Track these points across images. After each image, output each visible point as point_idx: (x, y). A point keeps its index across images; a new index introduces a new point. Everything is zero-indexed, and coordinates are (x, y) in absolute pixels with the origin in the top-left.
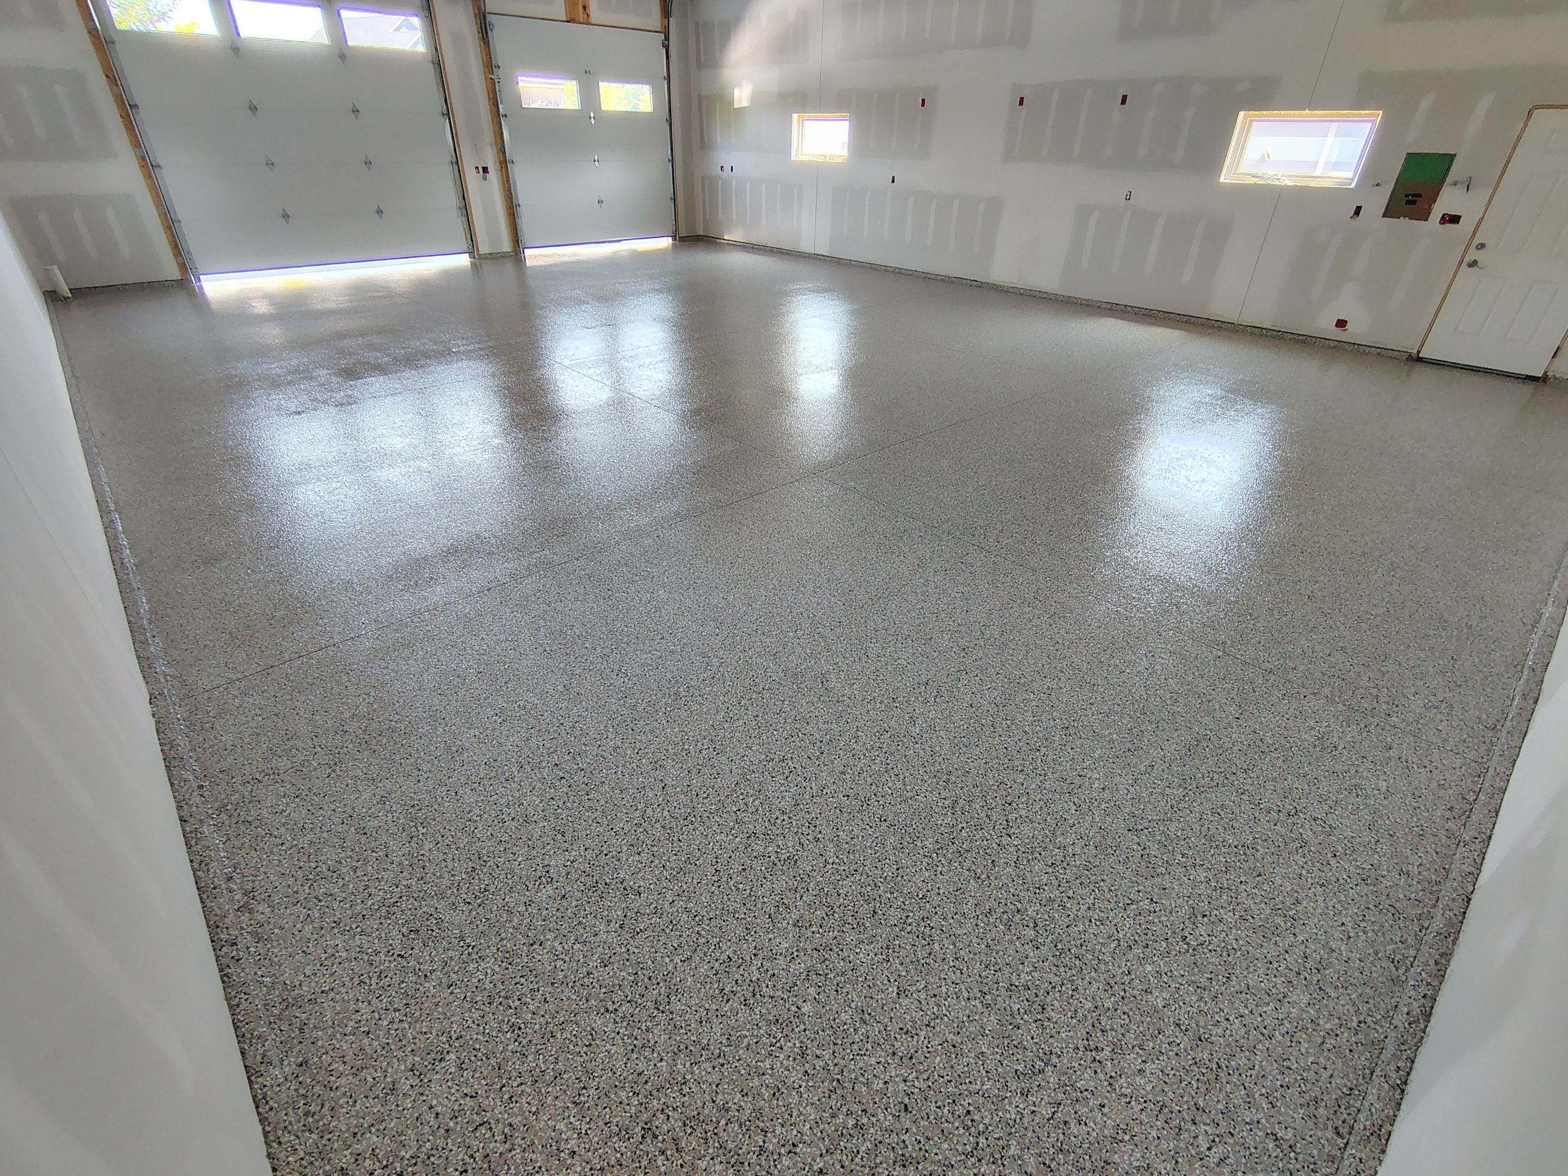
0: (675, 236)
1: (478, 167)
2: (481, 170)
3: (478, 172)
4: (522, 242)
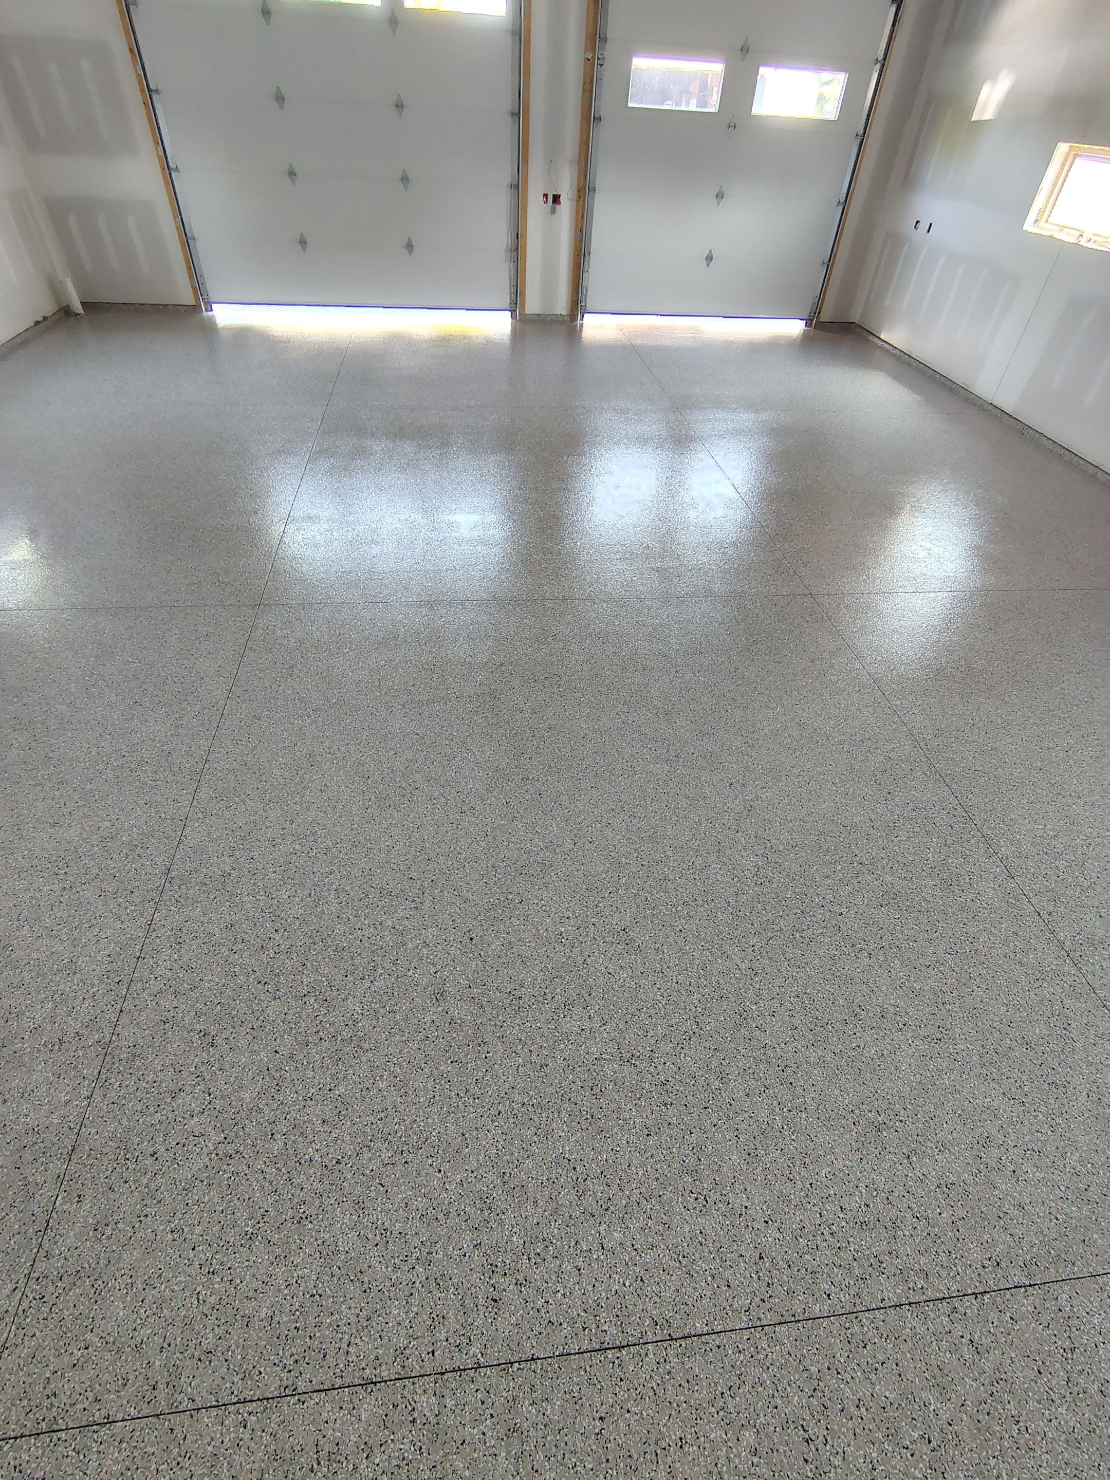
0: (812, 320)
1: (547, 195)
2: (550, 199)
3: (546, 202)
4: (583, 304)
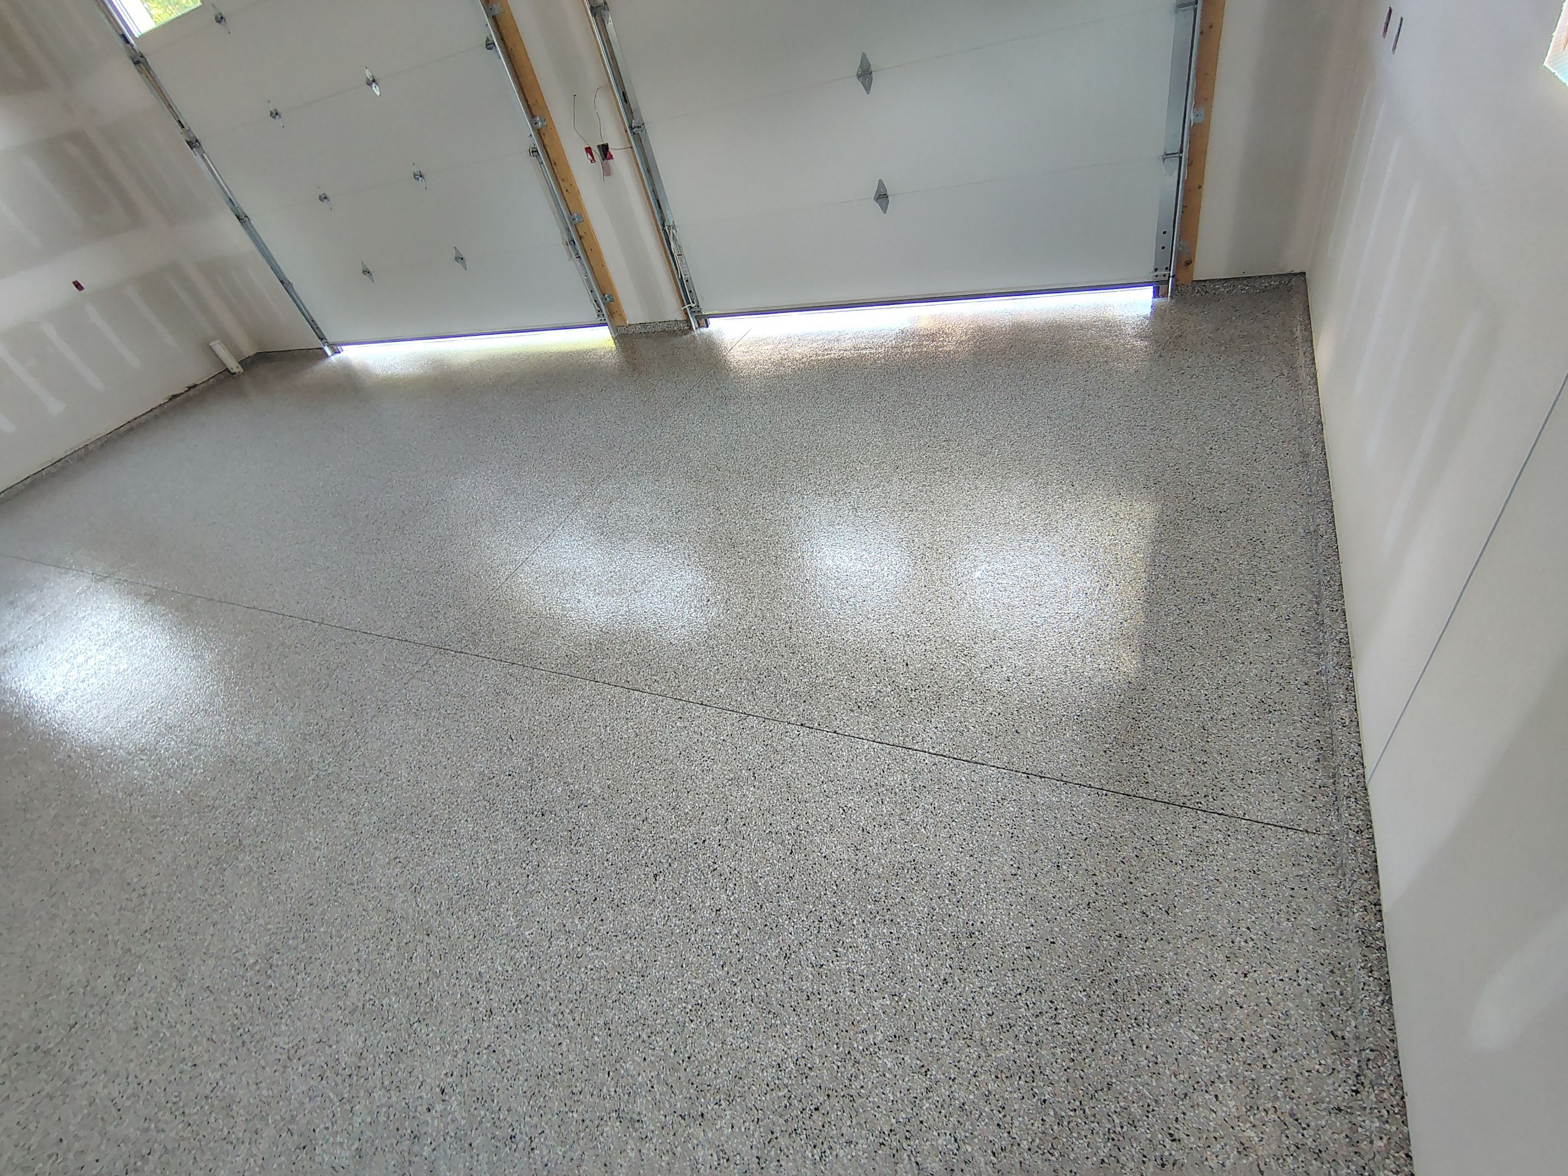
0: (1166, 283)
1: (589, 148)
2: (597, 153)
3: (593, 160)
4: (693, 305)
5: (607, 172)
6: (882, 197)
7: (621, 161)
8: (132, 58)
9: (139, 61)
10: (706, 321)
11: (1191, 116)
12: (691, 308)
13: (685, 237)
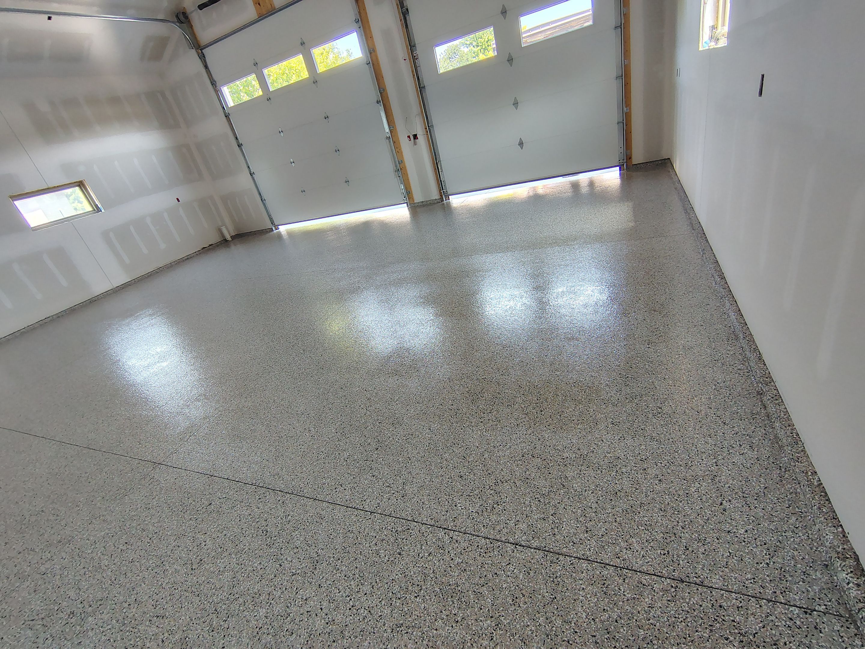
0: (623, 166)
1: (410, 136)
2: (412, 138)
3: (410, 140)
4: (444, 191)
5: (415, 144)
6: (521, 144)
7: (422, 140)
8: (225, 115)
9: (227, 116)
10: (449, 197)
11: (625, 109)
12: (443, 192)
13: (445, 164)
